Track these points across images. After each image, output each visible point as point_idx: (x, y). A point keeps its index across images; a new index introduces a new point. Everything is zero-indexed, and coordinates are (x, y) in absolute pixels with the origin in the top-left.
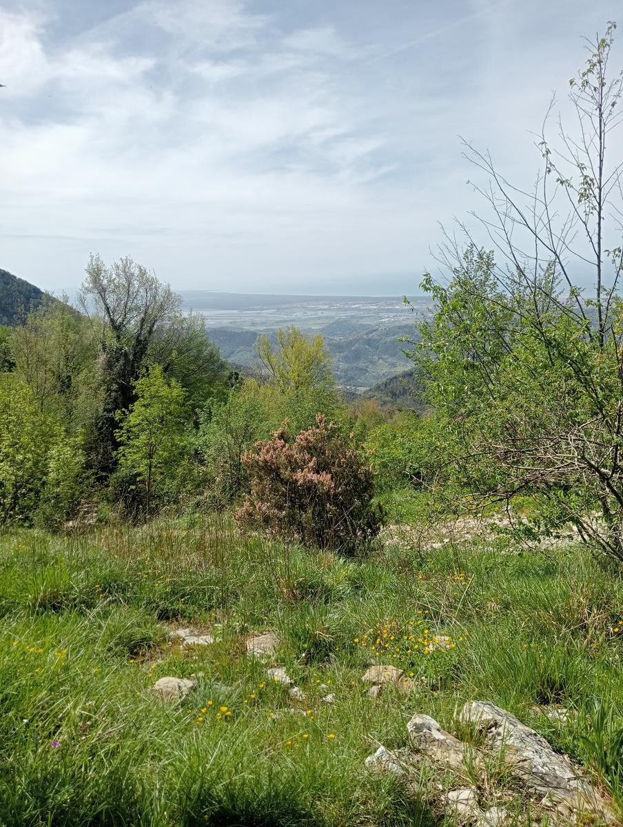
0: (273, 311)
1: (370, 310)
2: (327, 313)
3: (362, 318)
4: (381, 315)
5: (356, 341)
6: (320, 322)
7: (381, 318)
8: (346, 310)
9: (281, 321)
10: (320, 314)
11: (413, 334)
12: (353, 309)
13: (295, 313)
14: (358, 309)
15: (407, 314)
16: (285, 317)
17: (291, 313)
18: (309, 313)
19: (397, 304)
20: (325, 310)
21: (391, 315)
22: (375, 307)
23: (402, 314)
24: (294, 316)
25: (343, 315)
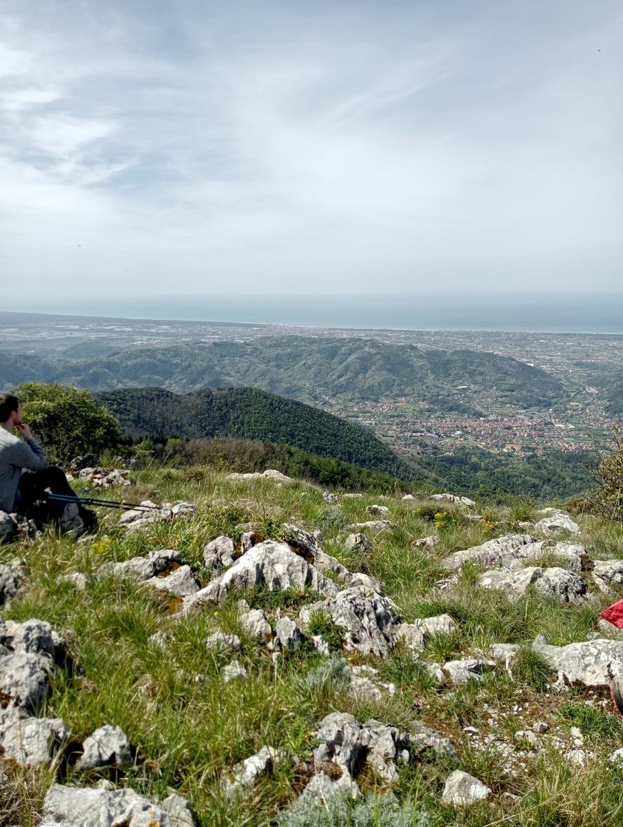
0: (13, 330)
1: (124, 332)
2: (76, 334)
3: (112, 340)
4: (135, 337)
5: (95, 363)
6: (67, 343)
7: (134, 341)
8: (98, 331)
9: (21, 342)
10: (68, 334)
11: (155, 358)
12: (107, 331)
13: (39, 333)
14: (112, 331)
15: (161, 338)
16: (27, 336)
17: (35, 333)
18: (56, 333)
19: (153, 327)
20: (75, 330)
21: (145, 338)
22: (130, 329)
23: (156, 338)
24: (37, 336)
25: (93, 336)
